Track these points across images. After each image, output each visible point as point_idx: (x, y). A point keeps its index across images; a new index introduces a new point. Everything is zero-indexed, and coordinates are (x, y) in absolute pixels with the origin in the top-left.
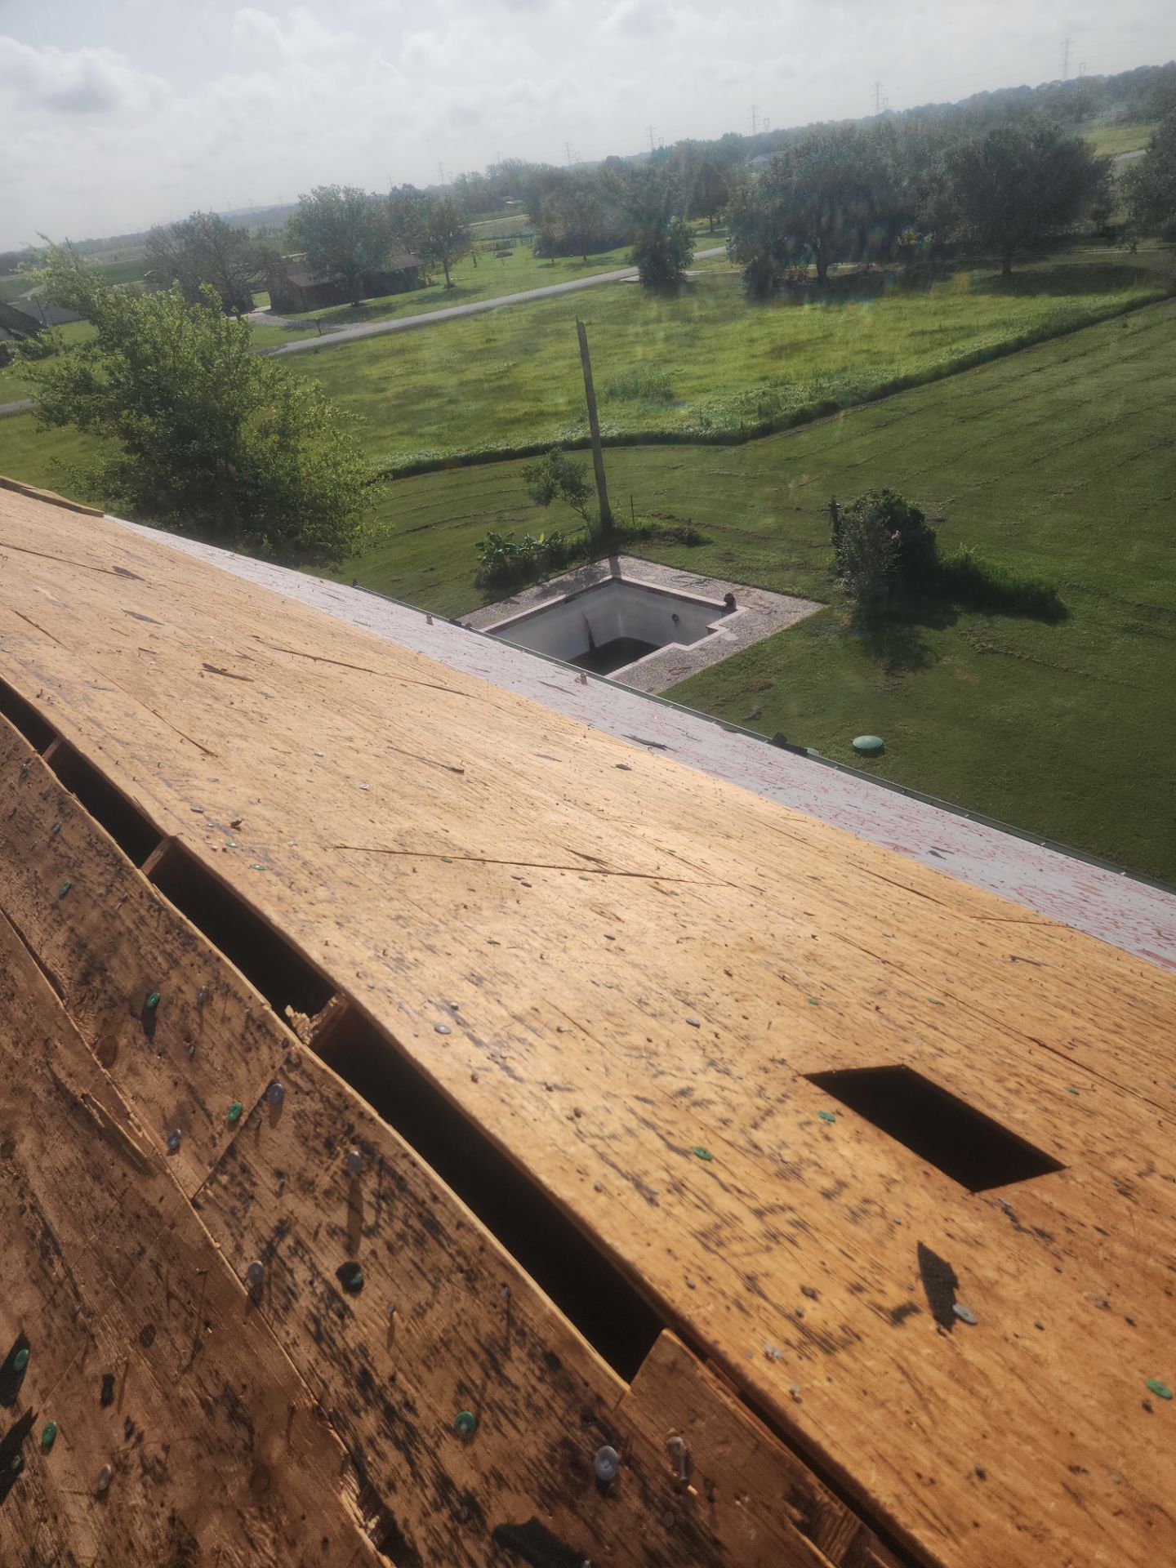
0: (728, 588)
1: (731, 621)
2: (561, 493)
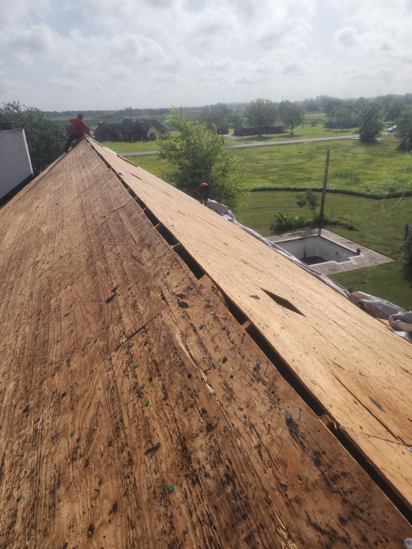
0: (359, 247)
1: (357, 258)
2: (308, 204)
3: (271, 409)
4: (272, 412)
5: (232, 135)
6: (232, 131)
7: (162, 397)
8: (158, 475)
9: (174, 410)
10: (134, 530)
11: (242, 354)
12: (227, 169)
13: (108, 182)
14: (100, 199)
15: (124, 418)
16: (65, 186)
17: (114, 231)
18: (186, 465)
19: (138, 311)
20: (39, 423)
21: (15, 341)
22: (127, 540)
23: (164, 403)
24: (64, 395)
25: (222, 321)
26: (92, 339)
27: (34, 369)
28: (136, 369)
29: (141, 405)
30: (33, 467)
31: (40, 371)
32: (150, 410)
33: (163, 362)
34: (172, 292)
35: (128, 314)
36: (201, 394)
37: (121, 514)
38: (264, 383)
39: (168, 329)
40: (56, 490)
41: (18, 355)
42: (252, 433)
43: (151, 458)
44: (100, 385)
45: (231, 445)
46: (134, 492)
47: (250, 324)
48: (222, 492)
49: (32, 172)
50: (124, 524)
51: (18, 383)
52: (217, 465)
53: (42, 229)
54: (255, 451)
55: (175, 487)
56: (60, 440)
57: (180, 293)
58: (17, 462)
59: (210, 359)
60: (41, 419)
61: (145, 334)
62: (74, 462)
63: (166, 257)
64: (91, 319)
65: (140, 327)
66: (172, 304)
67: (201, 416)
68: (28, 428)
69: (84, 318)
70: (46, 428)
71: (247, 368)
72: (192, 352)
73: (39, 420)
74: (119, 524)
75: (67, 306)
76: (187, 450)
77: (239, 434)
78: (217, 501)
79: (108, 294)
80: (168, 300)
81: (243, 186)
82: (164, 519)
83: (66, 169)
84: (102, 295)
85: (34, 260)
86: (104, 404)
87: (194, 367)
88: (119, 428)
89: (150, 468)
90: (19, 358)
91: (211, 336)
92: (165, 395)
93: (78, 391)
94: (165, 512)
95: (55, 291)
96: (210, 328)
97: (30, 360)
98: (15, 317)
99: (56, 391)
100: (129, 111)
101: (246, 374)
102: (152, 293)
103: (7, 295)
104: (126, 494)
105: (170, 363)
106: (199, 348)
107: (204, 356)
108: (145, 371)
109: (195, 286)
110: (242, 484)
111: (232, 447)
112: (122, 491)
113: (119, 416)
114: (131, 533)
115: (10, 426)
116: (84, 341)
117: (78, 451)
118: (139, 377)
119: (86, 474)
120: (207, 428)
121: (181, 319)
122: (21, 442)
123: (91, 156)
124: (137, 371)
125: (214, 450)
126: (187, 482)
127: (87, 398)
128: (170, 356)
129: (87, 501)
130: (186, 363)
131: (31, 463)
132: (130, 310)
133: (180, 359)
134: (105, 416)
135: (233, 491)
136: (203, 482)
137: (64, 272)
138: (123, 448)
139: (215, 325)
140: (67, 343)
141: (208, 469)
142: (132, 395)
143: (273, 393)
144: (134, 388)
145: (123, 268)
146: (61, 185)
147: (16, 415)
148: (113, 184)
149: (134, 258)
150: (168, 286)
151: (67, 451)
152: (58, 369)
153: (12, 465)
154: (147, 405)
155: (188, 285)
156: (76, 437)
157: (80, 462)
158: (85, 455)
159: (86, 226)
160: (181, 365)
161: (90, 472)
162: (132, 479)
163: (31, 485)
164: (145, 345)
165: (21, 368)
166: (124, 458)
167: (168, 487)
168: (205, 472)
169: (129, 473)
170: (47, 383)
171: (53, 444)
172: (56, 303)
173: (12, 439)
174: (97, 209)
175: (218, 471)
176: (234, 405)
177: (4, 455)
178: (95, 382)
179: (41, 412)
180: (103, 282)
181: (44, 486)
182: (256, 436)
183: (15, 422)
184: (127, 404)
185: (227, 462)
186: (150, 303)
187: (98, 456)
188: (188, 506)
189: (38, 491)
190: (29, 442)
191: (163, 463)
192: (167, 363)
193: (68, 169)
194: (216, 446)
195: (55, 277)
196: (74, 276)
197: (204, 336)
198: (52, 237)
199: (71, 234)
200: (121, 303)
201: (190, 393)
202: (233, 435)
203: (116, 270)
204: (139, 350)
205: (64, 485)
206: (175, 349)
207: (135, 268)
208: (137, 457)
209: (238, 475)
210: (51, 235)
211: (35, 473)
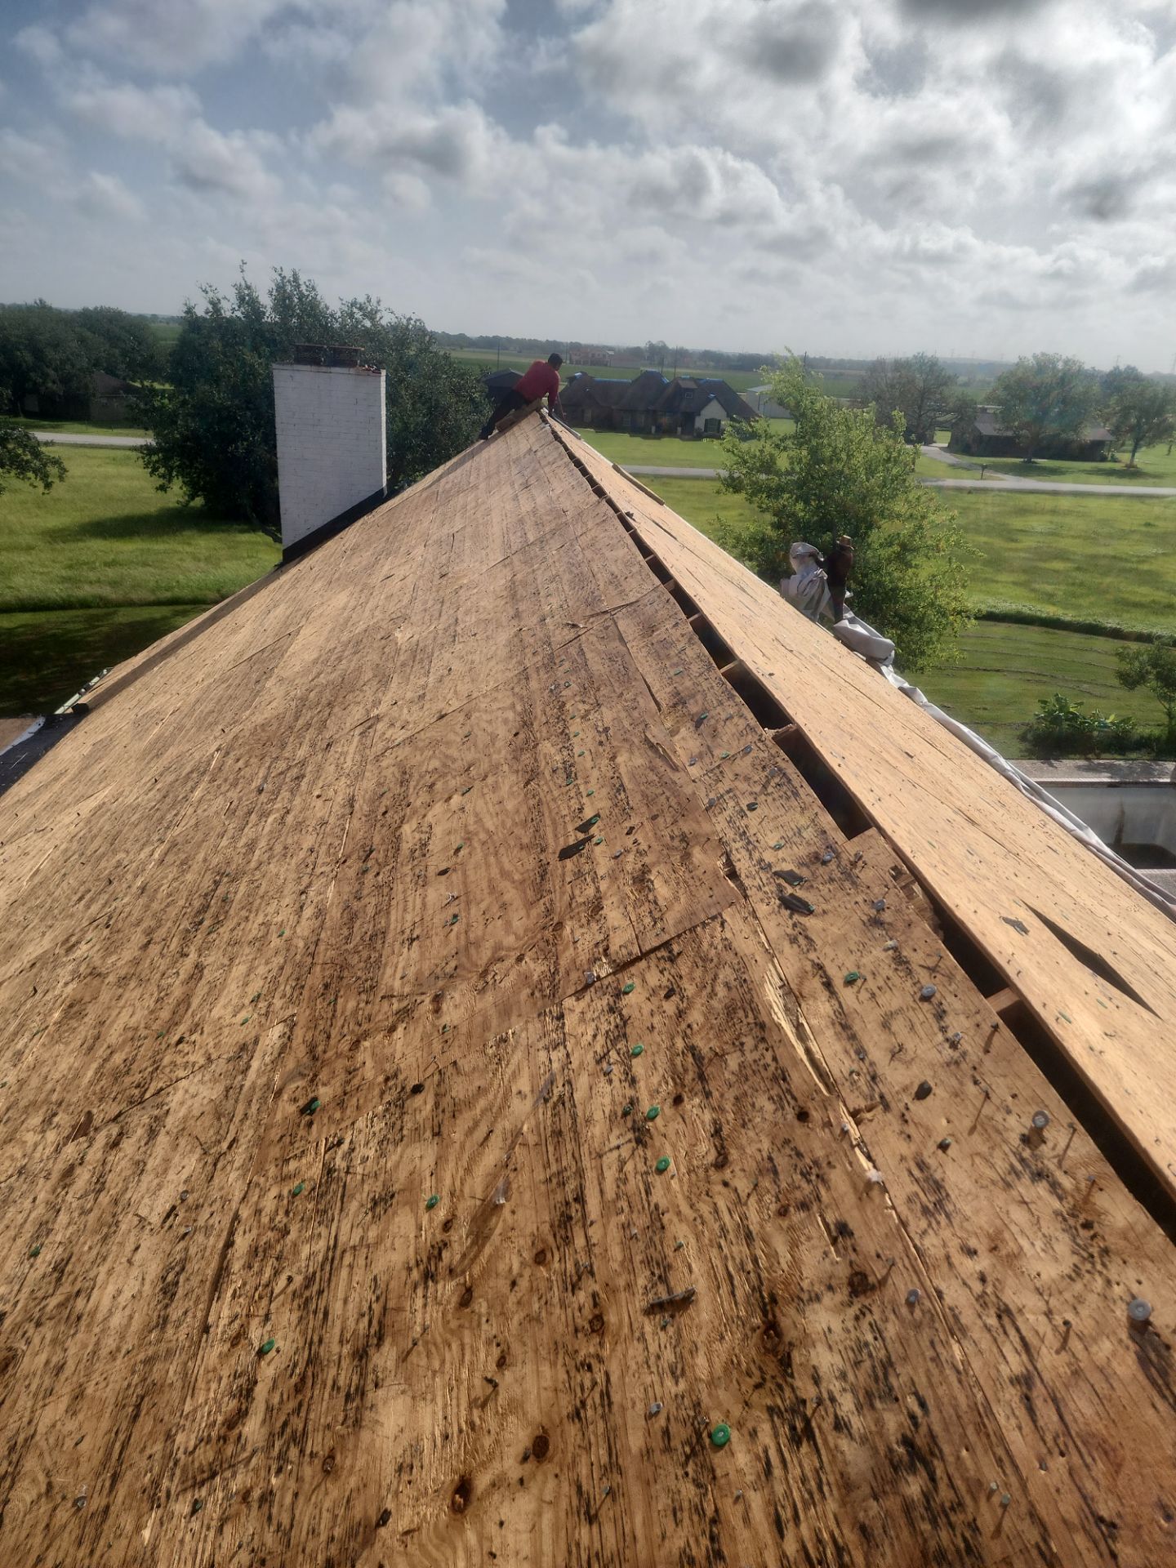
3: (1078, 1274)
4: (1078, 1287)
5: (942, 449)
6: (943, 439)
7: (712, 1157)
8: (682, 1385)
9: (746, 1204)
10: (595, 1528)
11: (983, 1085)
12: (917, 542)
13: (590, 535)
14: (566, 577)
15: (586, 1192)
16: (469, 529)
17: (597, 666)
18: (773, 1377)
19: (651, 897)
20: (340, 1153)
21: (293, 918)
22: (570, 1552)
23: (715, 1176)
24: (417, 1089)
25: (923, 976)
26: (509, 949)
27: (340, 1001)
28: (635, 1061)
29: (642, 1168)
30: (311, 1270)
31: (357, 1009)
32: (668, 1188)
33: (720, 1056)
34: (761, 860)
35: (622, 900)
36: (837, 1177)
37: (558, 1471)
38: (1054, 1186)
39: (741, 967)
40: (372, 1351)
41: (298, 957)
42: (1005, 1333)
43: (664, 1328)
44: (524, 1084)
45: (929, 1353)
46: (603, 1417)
47: (1016, 999)
48: (887, 1488)
49: (385, 484)
50: (564, 1504)
51: (291, 1030)
52: (878, 1404)
53: (398, 634)
54: (1012, 1394)
55: (735, 1435)
56: (395, 1213)
57: (786, 867)
58: (269, 1246)
59: (874, 1078)
60: (347, 1141)
61: (668, 965)
62: (430, 1283)
63: (748, 759)
64: (511, 894)
65: (656, 944)
66: (760, 895)
67: (834, 1241)
68: (310, 1158)
69: (492, 889)
70: (359, 1170)
71: (998, 1132)
72: (815, 1048)
73: (340, 1143)
74: (548, 1497)
75: (446, 848)
76: (779, 1335)
77: (957, 1329)
78: (871, 1513)
79: (566, 836)
80: (747, 882)
81: (955, 599)
82: (691, 1520)
83: (476, 487)
84: (550, 836)
85: (368, 712)
86: (532, 1139)
87: (818, 1091)
88: (570, 1218)
89: (658, 1357)
90: (300, 965)
91: (878, 1011)
92: (719, 1154)
93: (459, 1089)
94: (697, 1500)
95: (418, 803)
96: (880, 988)
97: (332, 977)
98: (302, 854)
99: (396, 1076)
100: (657, 353)
101: (992, 1148)
102: (697, 855)
103: (285, 794)
104: (576, 1415)
105: (742, 1066)
106: (839, 1040)
107: (855, 1067)
108: (661, 1071)
109: (838, 856)
110: (959, 1483)
111: (933, 1360)
112: (566, 1404)
113: (572, 1185)
114: (584, 1534)
115: (260, 1142)
116: (485, 954)
117: (445, 1255)
118: (642, 1085)
119: (461, 1326)
120: (851, 1284)
121: (786, 944)
122: (285, 1193)
123: (550, 459)
124: (639, 1067)
125: (870, 1355)
126: (774, 1427)
127: (483, 1112)
128: (742, 1044)
129: (458, 1406)
130: (795, 1078)
131: (309, 1259)
132: (627, 889)
133: (775, 1059)
134: (530, 1176)
135: (927, 1496)
136: (825, 1441)
137: (447, 756)
138: (580, 1278)
139: (896, 980)
140: (439, 949)
141: (845, 1408)
142: (616, 1132)
143: (1087, 1225)
144: (625, 1114)
145: (616, 769)
146: (458, 525)
147: (279, 1116)
148: (607, 541)
149: (652, 747)
150: (749, 842)
151: (412, 1249)
152: (405, 1014)
153: (254, 1251)
154: (660, 1171)
155: (813, 849)
156: (441, 1214)
157: (447, 1289)
158: (463, 1272)
159: (518, 643)
160: (775, 1079)
161: (475, 1324)
162: (600, 1377)
163: (301, 1319)
164: (667, 997)
165: (306, 992)
166: (580, 1310)
167: (712, 1428)
168: (836, 1416)
169: (590, 1355)
170: (373, 1047)
171: (376, 1218)
172: (417, 836)
173: (262, 1180)
174: (555, 602)
175: (879, 1423)
176: (946, 1233)
177: (236, 1217)
178: (509, 1071)
179: (348, 1122)
180: (554, 800)
181: (337, 1331)
182: (1019, 1348)
183: (274, 1134)
184: (600, 1156)
185: (911, 1402)
186: (691, 882)
187: (503, 1285)
188: (772, 1503)
189: (320, 1341)
190: (308, 1198)
191: (701, 1353)
192: (733, 1061)
193: (482, 486)
194: (879, 1344)
195: (421, 764)
196: (473, 772)
197: (857, 1006)
198: (422, 660)
199: (476, 657)
200: (603, 866)
201: (800, 1165)
202: (937, 1325)
203: (594, 774)
204: (647, 1007)
205: (394, 1343)
206: (762, 1026)
207: (652, 777)
208: (619, 1314)
209: (946, 1449)
210: (418, 655)
211: (315, 1288)
